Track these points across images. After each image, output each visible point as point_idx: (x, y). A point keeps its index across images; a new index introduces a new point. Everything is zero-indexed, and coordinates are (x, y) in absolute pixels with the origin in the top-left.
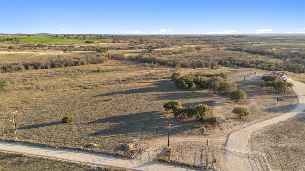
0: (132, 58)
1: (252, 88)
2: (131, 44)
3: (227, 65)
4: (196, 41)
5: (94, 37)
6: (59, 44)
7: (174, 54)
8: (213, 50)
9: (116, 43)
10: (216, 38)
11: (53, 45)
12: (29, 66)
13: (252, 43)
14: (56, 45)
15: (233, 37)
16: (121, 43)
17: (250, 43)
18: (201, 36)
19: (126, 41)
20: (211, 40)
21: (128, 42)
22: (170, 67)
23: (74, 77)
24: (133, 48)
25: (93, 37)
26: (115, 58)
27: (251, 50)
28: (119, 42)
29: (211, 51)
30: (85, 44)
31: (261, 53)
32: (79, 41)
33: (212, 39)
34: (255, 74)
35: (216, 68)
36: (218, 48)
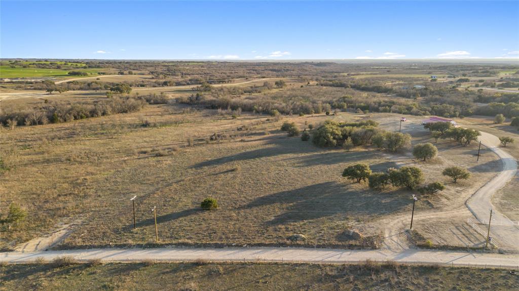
0: (184, 101)
1: (419, 140)
2: (157, 77)
3: (345, 109)
4: (260, 71)
5: (76, 65)
6: (17, 79)
7: (248, 94)
8: (302, 86)
9: (126, 74)
10: (290, 67)
11: (6, 80)
12: (9, 121)
13: (348, 74)
14: (14, 81)
15: (313, 65)
16: (135, 74)
17: (346, 74)
18: (263, 63)
19: (140, 70)
20: (284, 70)
21: (147, 74)
22: (261, 114)
23: (112, 138)
24: (169, 84)
25: (70, 64)
26: (152, 101)
27: (360, 86)
28: (130, 73)
29: (300, 88)
30: (71, 77)
31: (376, 89)
32: (51, 72)
33: (286, 69)
34: (404, 121)
35: (333, 115)
36: (309, 83)
